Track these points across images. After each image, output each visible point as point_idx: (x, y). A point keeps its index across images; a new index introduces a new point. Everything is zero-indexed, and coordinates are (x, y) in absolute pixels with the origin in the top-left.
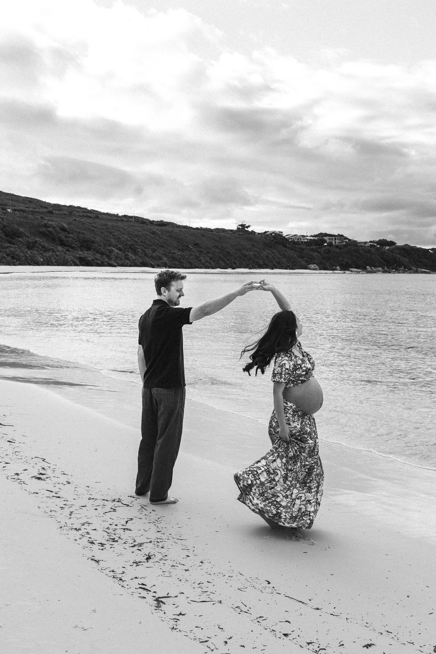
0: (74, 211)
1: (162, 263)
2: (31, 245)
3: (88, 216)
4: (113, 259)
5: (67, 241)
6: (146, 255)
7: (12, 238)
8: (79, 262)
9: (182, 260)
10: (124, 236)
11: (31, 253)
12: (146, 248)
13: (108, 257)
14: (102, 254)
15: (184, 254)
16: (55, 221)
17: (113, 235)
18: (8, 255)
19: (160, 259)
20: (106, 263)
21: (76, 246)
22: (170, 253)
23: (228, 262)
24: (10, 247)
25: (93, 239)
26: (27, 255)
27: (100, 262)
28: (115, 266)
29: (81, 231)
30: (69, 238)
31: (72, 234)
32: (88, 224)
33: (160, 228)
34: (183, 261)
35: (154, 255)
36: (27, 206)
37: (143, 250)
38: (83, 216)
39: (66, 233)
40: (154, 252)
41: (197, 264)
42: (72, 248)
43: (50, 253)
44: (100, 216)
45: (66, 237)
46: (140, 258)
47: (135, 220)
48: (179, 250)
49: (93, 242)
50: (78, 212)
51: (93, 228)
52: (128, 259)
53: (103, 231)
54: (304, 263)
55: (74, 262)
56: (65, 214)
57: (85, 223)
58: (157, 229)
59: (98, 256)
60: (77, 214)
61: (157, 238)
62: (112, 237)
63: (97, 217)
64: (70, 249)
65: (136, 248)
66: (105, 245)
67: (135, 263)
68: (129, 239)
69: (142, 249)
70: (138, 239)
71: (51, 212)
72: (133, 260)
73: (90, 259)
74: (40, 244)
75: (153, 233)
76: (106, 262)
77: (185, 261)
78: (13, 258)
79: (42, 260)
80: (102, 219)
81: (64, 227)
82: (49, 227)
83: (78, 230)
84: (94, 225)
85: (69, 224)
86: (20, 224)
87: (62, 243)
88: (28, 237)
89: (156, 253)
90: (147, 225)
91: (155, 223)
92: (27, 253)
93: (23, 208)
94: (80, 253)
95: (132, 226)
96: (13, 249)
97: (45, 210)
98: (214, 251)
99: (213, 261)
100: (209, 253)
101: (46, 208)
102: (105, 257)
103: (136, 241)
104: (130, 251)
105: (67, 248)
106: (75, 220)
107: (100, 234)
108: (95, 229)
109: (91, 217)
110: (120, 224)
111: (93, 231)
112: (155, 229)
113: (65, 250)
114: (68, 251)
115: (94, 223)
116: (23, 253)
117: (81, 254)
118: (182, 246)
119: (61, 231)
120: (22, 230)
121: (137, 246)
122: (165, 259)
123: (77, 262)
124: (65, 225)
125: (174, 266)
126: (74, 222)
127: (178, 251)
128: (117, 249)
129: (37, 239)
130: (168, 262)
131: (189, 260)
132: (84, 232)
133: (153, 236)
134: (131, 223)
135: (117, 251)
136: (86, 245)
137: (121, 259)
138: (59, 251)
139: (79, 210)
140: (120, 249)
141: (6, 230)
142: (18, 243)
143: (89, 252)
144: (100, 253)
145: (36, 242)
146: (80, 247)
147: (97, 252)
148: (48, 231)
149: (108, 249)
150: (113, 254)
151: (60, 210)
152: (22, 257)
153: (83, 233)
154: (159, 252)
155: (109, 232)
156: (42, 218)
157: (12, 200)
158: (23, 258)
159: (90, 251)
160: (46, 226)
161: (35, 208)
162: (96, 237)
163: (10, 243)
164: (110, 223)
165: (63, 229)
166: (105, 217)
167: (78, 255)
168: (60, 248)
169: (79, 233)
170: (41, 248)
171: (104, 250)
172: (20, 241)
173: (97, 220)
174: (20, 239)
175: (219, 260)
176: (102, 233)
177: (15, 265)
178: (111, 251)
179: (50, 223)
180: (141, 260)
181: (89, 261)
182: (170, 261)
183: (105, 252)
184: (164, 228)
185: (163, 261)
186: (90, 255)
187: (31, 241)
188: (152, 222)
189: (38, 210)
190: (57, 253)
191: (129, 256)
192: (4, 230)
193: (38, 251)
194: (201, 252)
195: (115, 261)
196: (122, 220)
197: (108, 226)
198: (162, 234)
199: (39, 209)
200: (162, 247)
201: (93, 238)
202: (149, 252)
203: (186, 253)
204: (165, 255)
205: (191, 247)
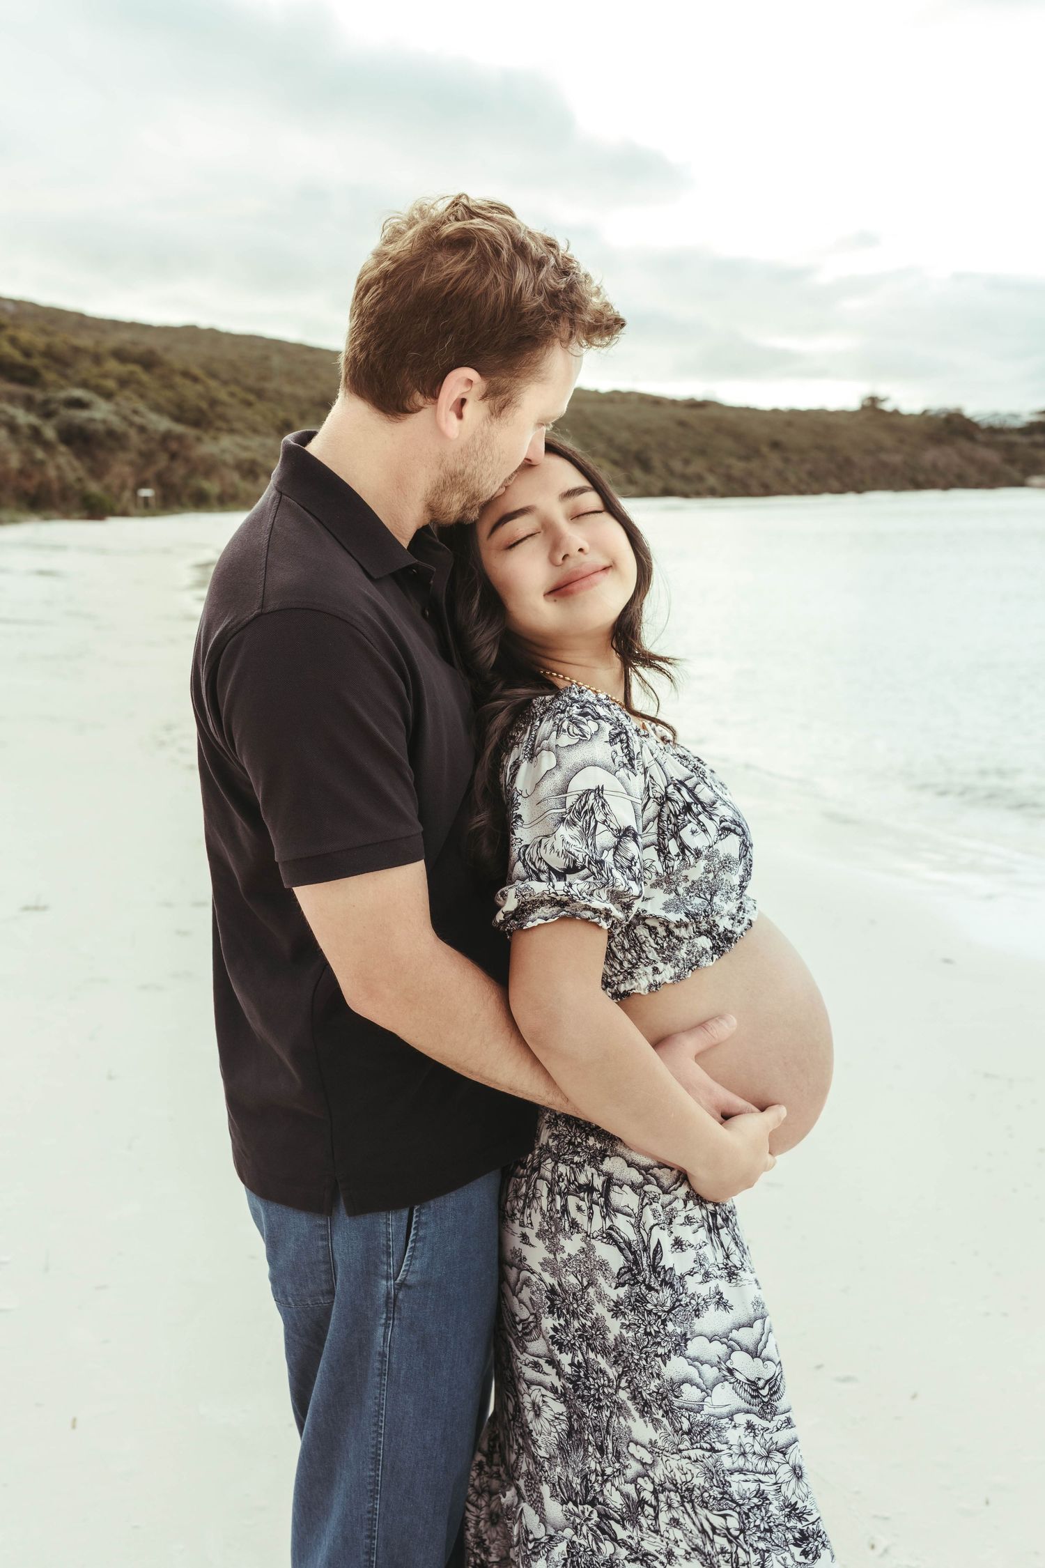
1: (705, 487)
6: (671, 472)
9: (747, 479)
10: (621, 433)
12: (669, 457)
15: (751, 467)
19: (701, 478)
22: (720, 465)
23: (845, 478)
33: (692, 414)
34: (748, 482)
35: (688, 471)
37: (663, 462)
40: (686, 466)
41: (780, 486)
46: (659, 477)
47: (637, 400)
48: (740, 459)
54: (1017, 475)
58: (689, 417)
61: (690, 433)
62: (594, 435)
65: (649, 458)
67: (650, 490)
68: (632, 438)
69: (661, 460)
70: (651, 438)
72: (643, 483)
75: (682, 423)
77: (752, 481)
89: (691, 467)
90: (666, 406)
91: (679, 404)
95: (635, 411)
98: (817, 457)
99: (815, 478)
100: (804, 461)
103: (648, 445)
104: (636, 464)
107: (570, 431)
110: (607, 408)
112: (684, 414)
118: (747, 449)
121: (653, 455)
122: (712, 480)
125: (731, 492)
127: (736, 460)
128: (608, 462)
130: (717, 484)
131: (761, 478)
133: (680, 429)
134: (632, 407)
135: (609, 466)
140: (615, 463)
154: (697, 466)
155: (590, 426)
164: (587, 407)
175: (825, 476)
176: (573, 428)
180: (660, 484)
194: (788, 460)
202: (677, 465)
203: (754, 465)
204: (711, 470)
205: (765, 449)
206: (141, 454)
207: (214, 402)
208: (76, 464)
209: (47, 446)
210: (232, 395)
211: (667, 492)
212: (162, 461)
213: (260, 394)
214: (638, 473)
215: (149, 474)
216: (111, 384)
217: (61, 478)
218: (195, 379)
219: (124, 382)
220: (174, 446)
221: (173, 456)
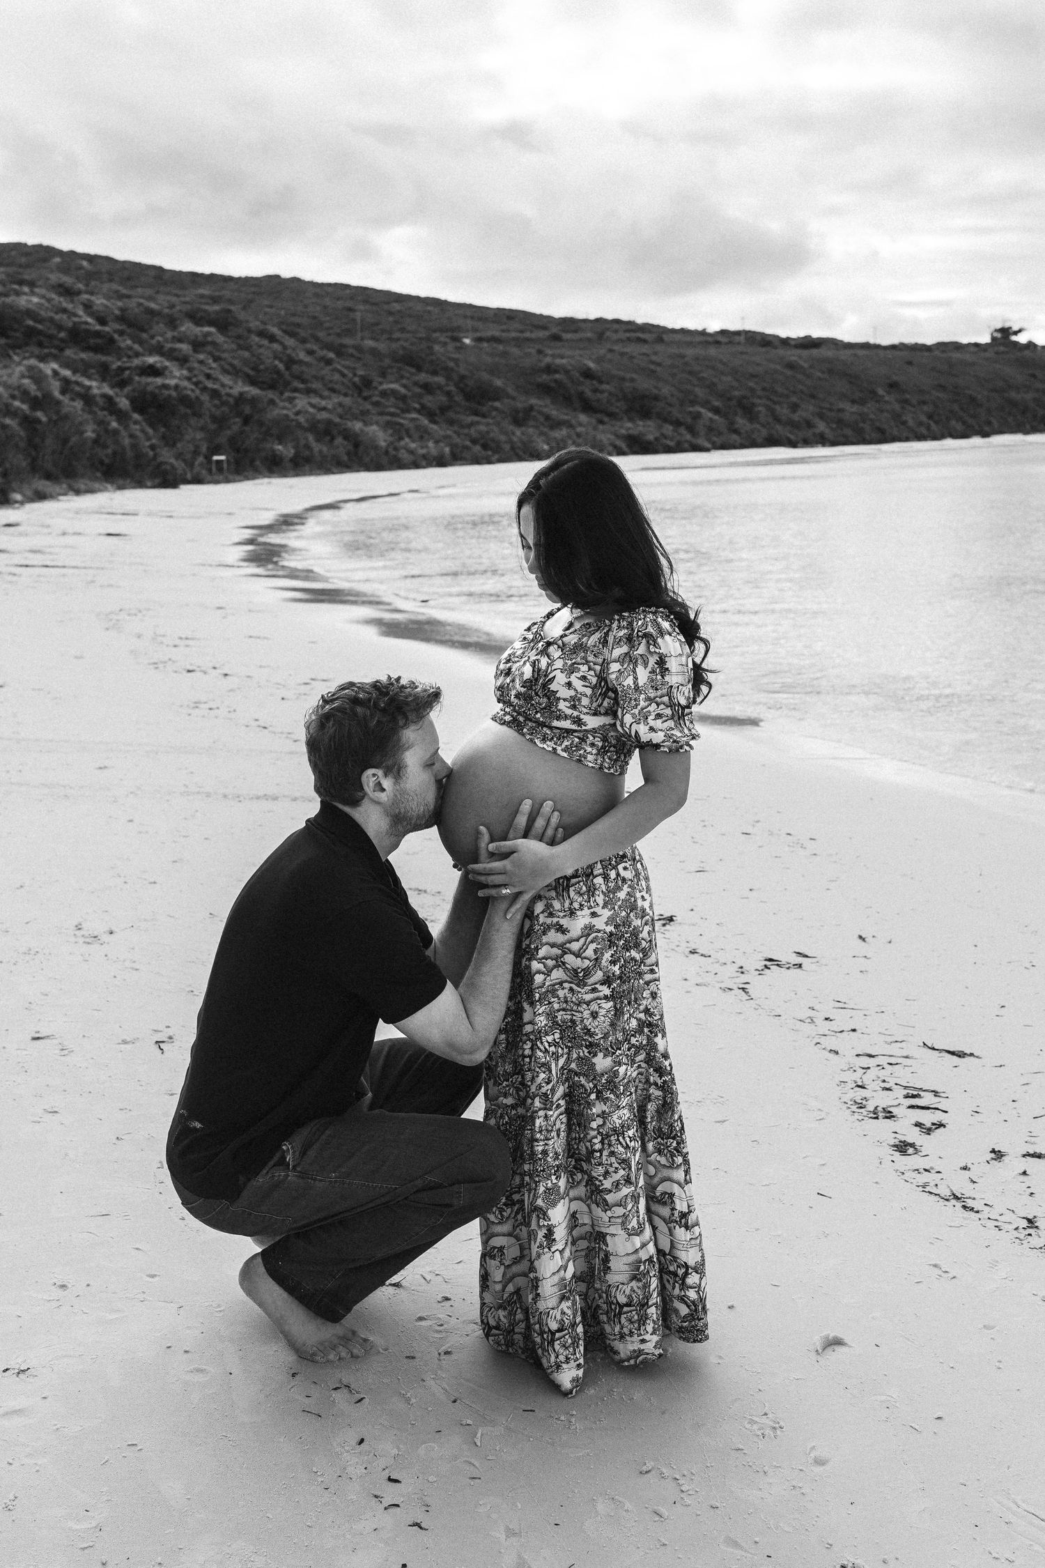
0: (608, 329)
1: (814, 434)
2: (521, 415)
3: (639, 340)
4: (702, 433)
5: (598, 401)
6: (777, 420)
7: (479, 403)
8: (628, 446)
9: (861, 425)
10: (724, 378)
11: (523, 434)
12: (775, 403)
13: (691, 430)
14: (677, 423)
15: (866, 410)
16: (568, 357)
17: (699, 379)
18: (474, 442)
19: (809, 425)
20: (686, 445)
21: (617, 411)
22: (831, 410)
23: (970, 421)
24: (478, 423)
25: (656, 391)
26: (515, 439)
27: (672, 444)
28: (707, 450)
29: (628, 376)
30: (602, 392)
31: (608, 383)
32: (641, 357)
33: (805, 353)
34: (863, 428)
35: (796, 417)
36: (504, 327)
37: (768, 408)
38: (629, 339)
39: (595, 382)
40: (794, 411)
41: (895, 432)
42: (612, 415)
43: (561, 430)
44: (665, 337)
45: (595, 391)
46: (763, 426)
47: (747, 339)
48: (853, 402)
49: (656, 398)
50: (616, 331)
51: (652, 367)
52: (736, 431)
53: (675, 371)
55: (615, 447)
56: (589, 340)
57: (634, 354)
58: (800, 357)
59: (668, 429)
60: (615, 337)
61: (800, 376)
62: (696, 382)
63: (660, 340)
64: (606, 419)
65: (753, 405)
66: (682, 403)
67: (754, 439)
68: (735, 384)
69: (766, 406)
70: (756, 383)
71: (556, 338)
72: (747, 432)
73: (651, 437)
74: (540, 412)
75: (791, 366)
76: (687, 441)
77: (867, 427)
78: (485, 447)
79: (546, 447)
80: (672, 342)
81: (589, 369)
82: (556, 371)
83: (621, 373)
84: (654, 358)
85: (599, 360)
86: (494, 370)
87: (588, 407)
88: (514, 399)
89: (799, 413)
90: (776, 348)
91: (793, 343)
92: (513, 434)
93: (497, 334)
94: (629, 427)
95: (742, 353)
96: (483, 428)
97: (542, 334)
98: (938, 398)
99: (936, 423)
100: (924, 403)
101: (545, 328)
102: (682, 430)
103: (752, 390)
104: (740, 412)
105: (599, 416)
106: (611, 351)
107: (670, 379)
108: (659, 369)
109: (645, 341)
110: (712, 351)
111: (653, 372)
112: (792, 355)
113: (594, 421)
114: (601, 422)
115: (656, 353)
116: (506, 433)
117: (629, 429)
118: (861, 391)
119: (581, 379)
120: (498, 383)
121: (757, 401)
122: (821, 426)
123: (624, 446)
124: (592, 365)
125: (842, 439)
126: (609, 356)
127: (849, 404)
128: (710, 410)
129: (533, 401)
130: (827, 431)
131: (878, 424)
132: (634, 376)
133: (789, 373)
134: (740, 348)
135: (710, 415)
136: (641, 406)
137: (720, 434)
138: (581, 425)
139: (616, 326)
140: (716, 411)
141: (467, 385)
142: (494, 413)
143: (649, 423)
144: (671, 423)
145: (531, 408)
146: (627, 412)
147: (665, 420)
148: (556, 381)
149: (690, 412)
150: (701, 422)
151: (576, 331)
152: (506, 442)
153: (632, 380)
154: (807, 410)
155: (690, 373)
156: (540, 352)
157: (472, 318)
158: (507, 447)
159: (650, 418)
160: (549, 369)
161: (522, 332)
162: (660, 385)
163: (476, 414)
164: (690, 352)
165: (588, 374)
166: (678, 337)
167: (623, 431)
168: (583, 418)
169: (623, 379)
170: (542, 419)
171: (679, 416)
172: (496, 409)
173: (659, 347)
174: (497, 404)
175: (948, 419)
176: (674, 375)
177: (490, 462)
178: (697, 416)
179: (558, 361)
180: (764, 432)
181: (650, 443)
182: (832, 429)
183: (682, 420)
184: (815, 352)
185: (817, 431)
186: (650, 429)
187: (519, 405)
188: (786, 342)
189: (528, 335)
190: (579, 429)
191: (737, 426)
192: (462, 385)
193: (536, 427)
194: (906, 401)
195: (709, 440)
196: (718, 342)
197: (686, 359)
198: (811, 367)
199: (531, 332)
200: (813, 396)
201: (656, 387)
202: (783, 411)
203: (870, 408)
204: (821, 416)
205: (881, 392)
206: (214, 419)
207: (290, 362)
208: (150, 431)
209: (121, 416)
210: (310, 352)
211: (772, 441)
212: (236, 424)
213: (340, 351)
214: (741, 422)
215: (222, 439)
216: (185, 347)
217: (134, 446)
218: (272, 338)
219: (198, 345)
220: (247, 410)
221: (246, 420)
